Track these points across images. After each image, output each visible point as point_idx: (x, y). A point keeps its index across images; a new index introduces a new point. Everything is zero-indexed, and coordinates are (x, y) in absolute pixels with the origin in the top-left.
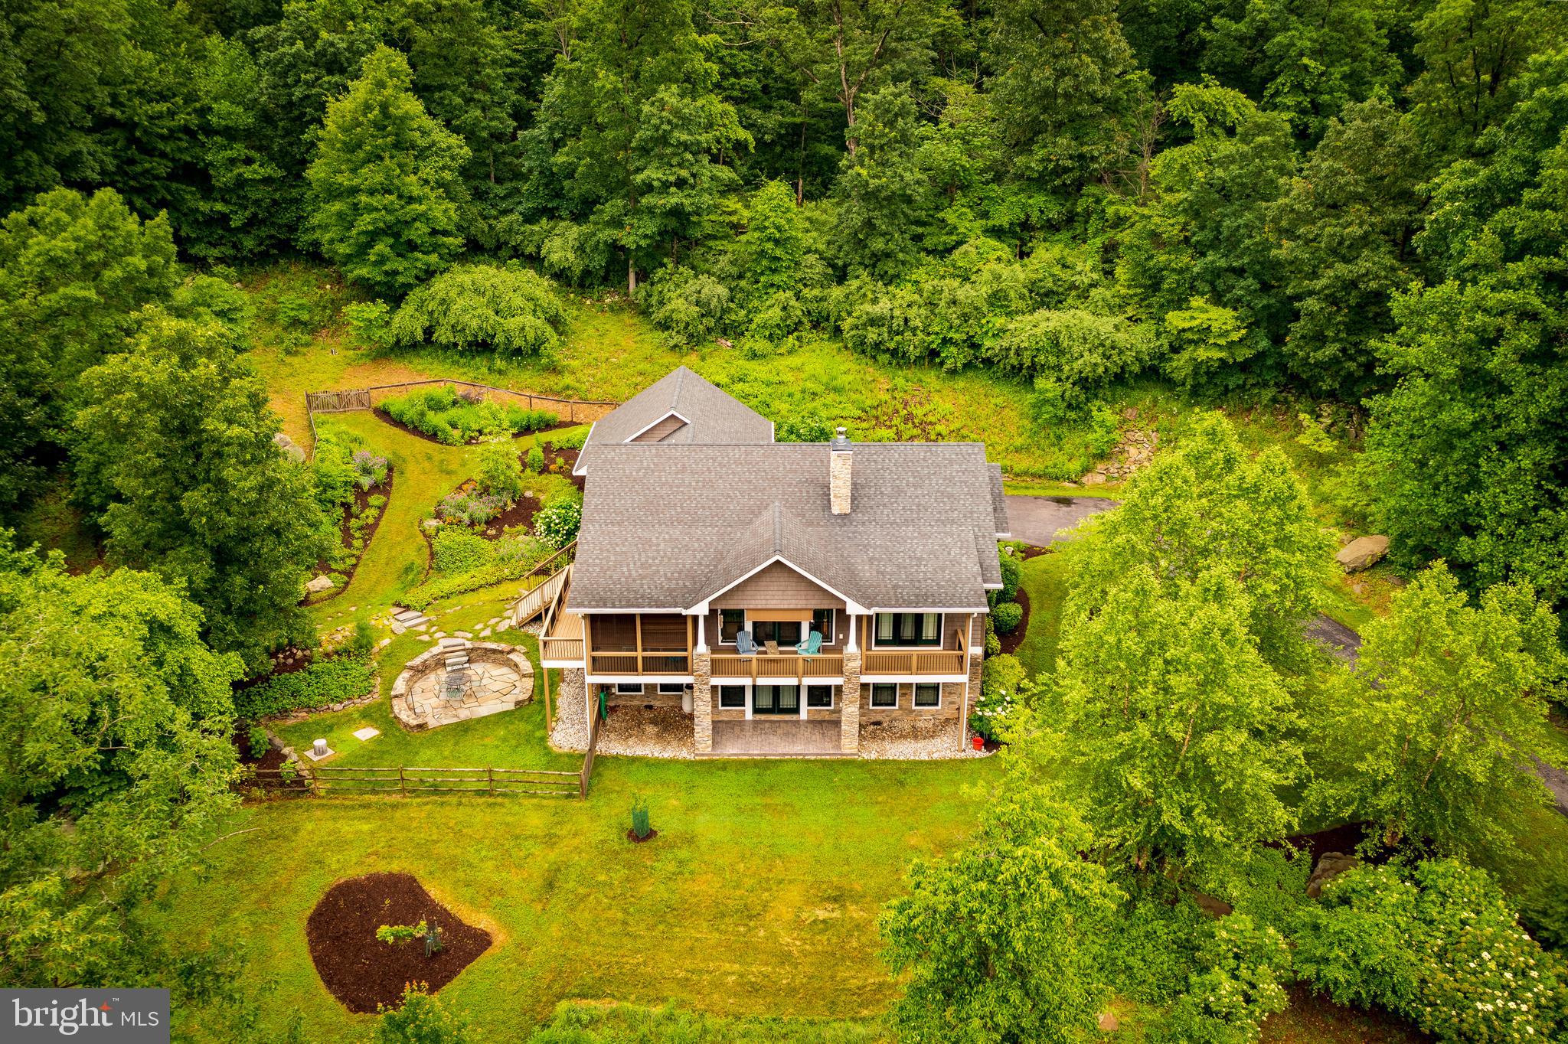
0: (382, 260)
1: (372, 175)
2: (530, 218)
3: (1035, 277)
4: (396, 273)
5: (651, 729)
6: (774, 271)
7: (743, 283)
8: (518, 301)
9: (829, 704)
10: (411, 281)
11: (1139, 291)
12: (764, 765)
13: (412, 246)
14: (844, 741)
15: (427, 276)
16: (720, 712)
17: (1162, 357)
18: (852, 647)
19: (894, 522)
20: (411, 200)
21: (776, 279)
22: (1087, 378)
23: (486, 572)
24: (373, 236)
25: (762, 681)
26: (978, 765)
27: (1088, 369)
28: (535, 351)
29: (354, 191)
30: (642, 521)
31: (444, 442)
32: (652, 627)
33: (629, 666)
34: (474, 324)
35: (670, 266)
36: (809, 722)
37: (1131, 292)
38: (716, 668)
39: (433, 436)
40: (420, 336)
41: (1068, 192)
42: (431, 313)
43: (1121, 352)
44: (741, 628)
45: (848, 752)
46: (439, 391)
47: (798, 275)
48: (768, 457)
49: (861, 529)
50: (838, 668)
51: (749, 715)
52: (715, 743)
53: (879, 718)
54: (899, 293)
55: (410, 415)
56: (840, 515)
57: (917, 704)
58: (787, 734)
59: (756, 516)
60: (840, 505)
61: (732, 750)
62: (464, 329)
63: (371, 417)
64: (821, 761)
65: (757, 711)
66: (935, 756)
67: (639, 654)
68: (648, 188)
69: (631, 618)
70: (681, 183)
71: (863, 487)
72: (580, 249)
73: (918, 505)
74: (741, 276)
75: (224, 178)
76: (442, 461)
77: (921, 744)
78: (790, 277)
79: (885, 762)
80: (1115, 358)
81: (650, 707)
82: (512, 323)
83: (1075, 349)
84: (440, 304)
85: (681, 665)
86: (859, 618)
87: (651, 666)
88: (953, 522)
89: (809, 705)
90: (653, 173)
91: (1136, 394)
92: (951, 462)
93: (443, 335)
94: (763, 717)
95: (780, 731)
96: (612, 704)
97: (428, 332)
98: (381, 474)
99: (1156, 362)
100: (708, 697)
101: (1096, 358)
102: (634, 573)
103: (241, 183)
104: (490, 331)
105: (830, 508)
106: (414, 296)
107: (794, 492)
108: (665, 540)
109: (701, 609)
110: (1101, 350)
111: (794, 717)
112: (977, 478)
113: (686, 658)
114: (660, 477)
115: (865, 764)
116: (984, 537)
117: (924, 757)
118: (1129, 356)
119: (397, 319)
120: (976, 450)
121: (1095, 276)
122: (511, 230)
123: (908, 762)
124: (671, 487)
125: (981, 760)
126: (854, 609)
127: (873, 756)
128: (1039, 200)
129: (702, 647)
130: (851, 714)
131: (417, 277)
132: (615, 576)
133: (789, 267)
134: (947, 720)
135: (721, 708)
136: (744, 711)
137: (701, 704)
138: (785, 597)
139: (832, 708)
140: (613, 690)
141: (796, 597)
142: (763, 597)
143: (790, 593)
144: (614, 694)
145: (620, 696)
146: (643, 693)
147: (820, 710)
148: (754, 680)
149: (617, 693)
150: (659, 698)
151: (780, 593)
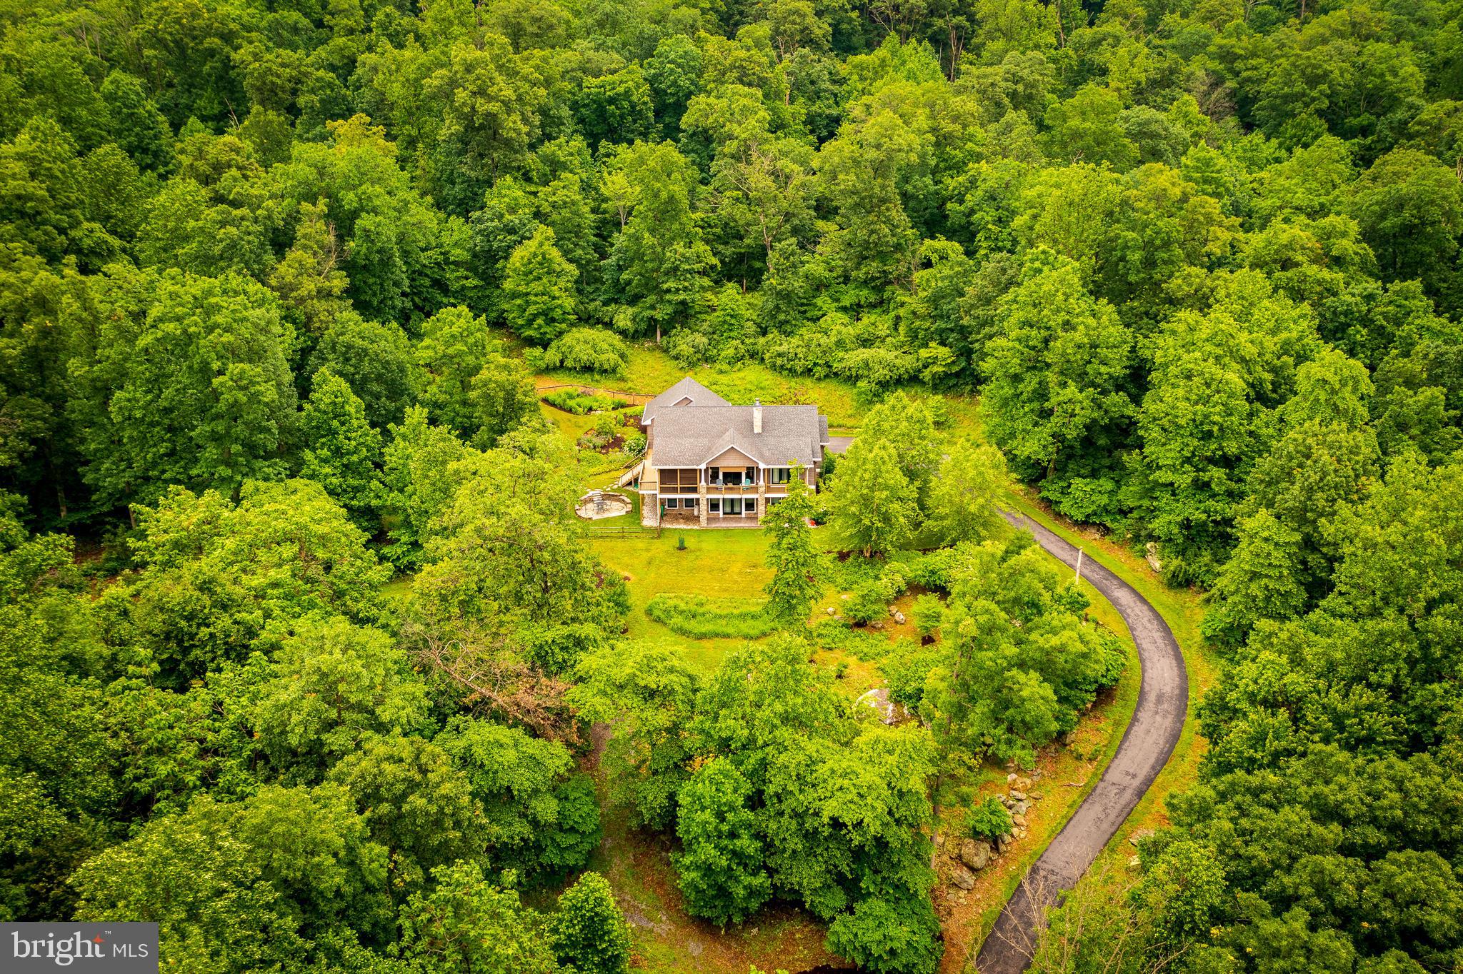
0: (540, 327)
1: (536, 287)
2: (605, 304)
3: (860, 332)
4: (546, 333)
5: (682, 521)
6: (731, 330)
7: (715, 336)
8: (605, 346)
9: (752, 512)
10: (553, 337)
11: (909, 339)
12: (728, 530)
13: (553, 320)
14: (759, 522)
15: (560, 334)
16: (709, 514)
17: (919, 371)
18: (761, 483)
19: (780, 436)
20: (554, 298)
21: (732, 334)
22: (882, 381)
23: (604, 467)
24: (535, 316)
25: (727, 496)
27: (883, 377)
28: (614, 371)
29: (527, 294)
30: (678, 436)
31: (575, 413)
32: (684, 474)
33: (674, 490)
34: (585, 358)
35: (679, 328)
36: (746, 518)
37: (905, 339)
38: (709, 490)
39: (570, 411)
40: (558, 364)
41: (879, 289)
42: (563, 353)
43: (898, 369)
44: (718, 481)
46: (570, 390)
47: (743, 332)
48: (728, 411)
49: (765, 438)
50: (755, 490)
51: (721, 515)
52: (708, 524)
55: (559, 401)
56: (757, 433)
58: (737, 521)
59: (724, 434)
60: (757, 429)
61: (714, 525)
62: (579, 361)
64: (749, 528)
65: (724, 513)
67: (678, 486)
68: (668, 291)
69: (675, 471)
70: (685, 289)
71: (766, 422)
72: (634, 320)
73: (789, 429)
74: (714, 333)
75: (455, 286)
76: (576, 422)
78: (739, 333)
80: (896, 372)
81: (681, 514)
82: (603, 357)
83: (876, 367)
84: (568, 348)
85: (695, 490)
86: (764, 470)
87: (684, 490)
88: (803, 436)
89: (746, 511)
90: (671, 284)
91: (906, 388)
92: (803, 413)
93: (569, 363)
94: (727, 516)
95: (733, 520)
97: (562, 362)
99: (915, 373)
100: (705, 502)
101: (886, 372)
102: (676, 454)
103: (463, 288)
104: (592, 361)
105: (753, 431)
106: (554, 344)
107: (738, 425)
108: (688, 443)
109: (703, 467)
110: (888, 368)
111: (739, 516)
112: (814, 420)
113: (697, 487)
114: (685, 419)
116: (815, 441)
118: (902, 371)
119: (546, 356)
120: (814, 408)
121: (889, 332)
122: (596, 310)
124: (689, 423)
126: (762, 466)
128: (865, 292)
129: (703, 482)
130: (763, 509)
131: (556, 335)
132: (669, 455)
133: (738, 328)
135: (710, 512)
136: (719, 513)
137: (702, 505)
138: (735, 463)
139: (754, 513)
140: (666, 507)
141: (740, 462)
142: (726, 463)
143: (737, 461)
144: (666, 509)
145: (669, 510)
146: (677, 508)
147: (749, 514)
148: (724, 496)
149: (668, 508)
150: (684, 510)
151: (733, 461)
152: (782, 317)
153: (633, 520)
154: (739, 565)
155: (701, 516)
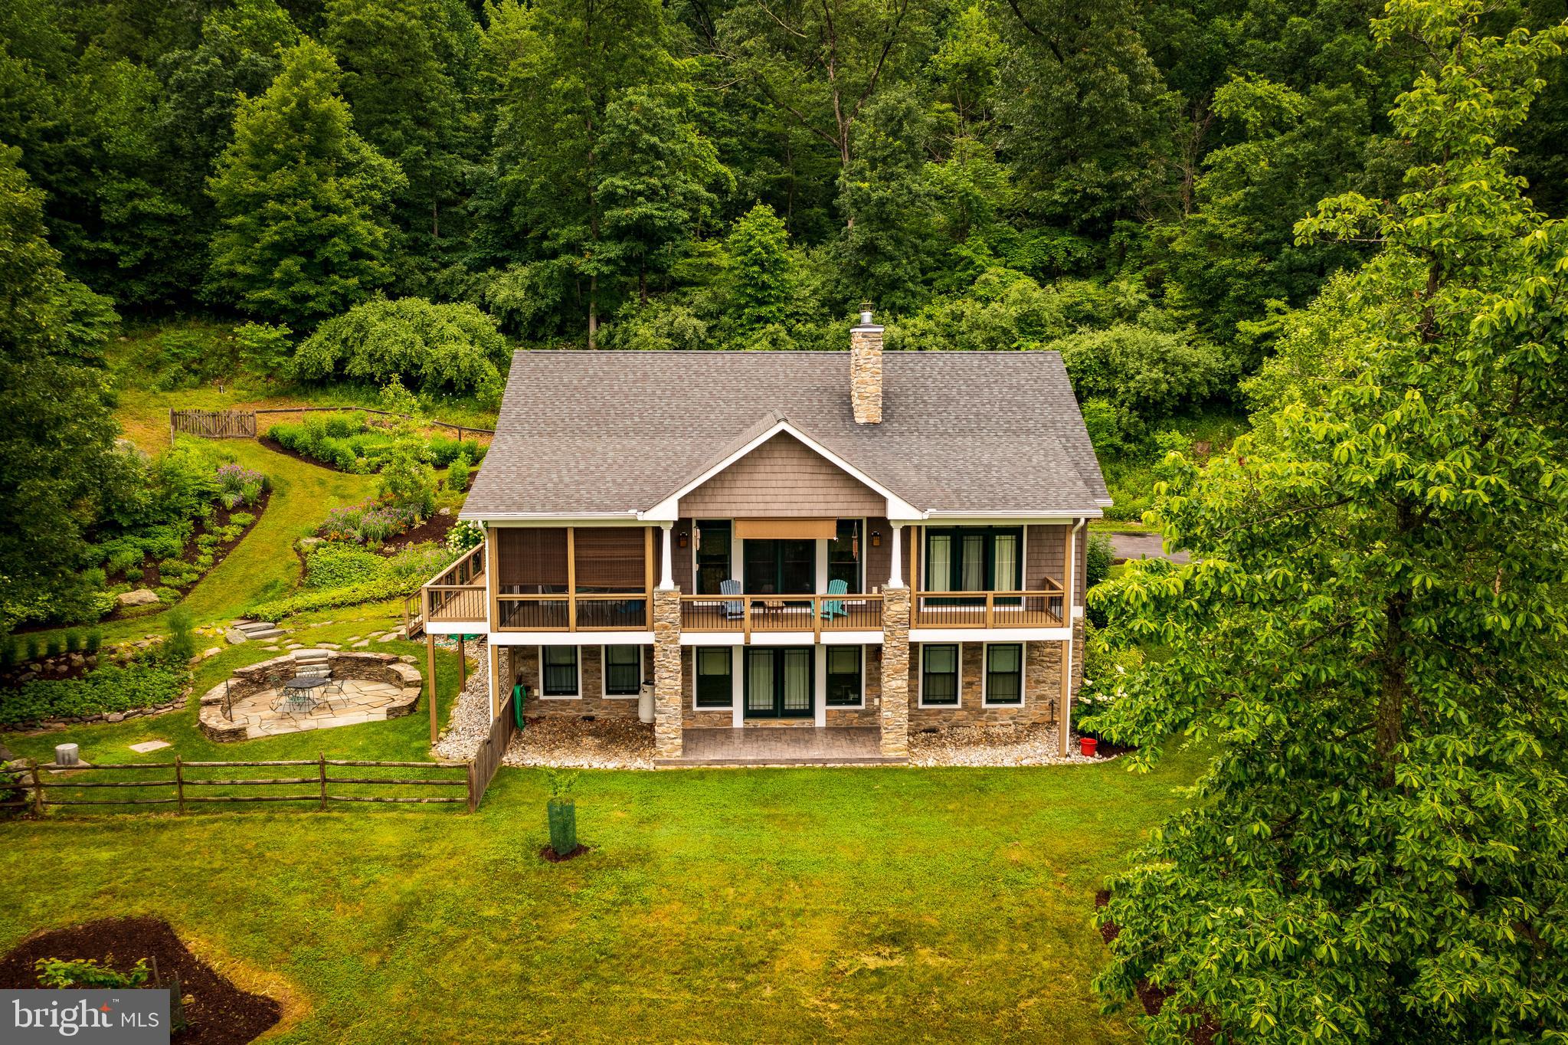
0: (287, 282)
1: (282, 179)
2: (476, 267)
3: (1070, 301)
4: (307, 298)
5: (588, 741)
6: (762, 302)
7: (725, 319)
8: (452, 329)
9: (859, 703)
10: (323, 308)
11: (1197, 311)
12: (763, 773)
13: (328, 267)
14: (887, 737)
15: (343, 303)
16: (694, 716)
18: (896, 581)
19: (946, 432)
20: (330, 209)
21: (764, 311)
22: (1147, 398)
23: (378, 585)
24: (282, 249)
25: (759, 639)
26: (1094, 771)
27: (1148, 387)
28: (470, 389)
29: (261, 199)
30: (584, 432)
31: (346, 468)
32: (591, 553)
33: (557, 617)
34: (396, 349)
35: (637, 300)
36: (828, 729)
37: (1187, 313)
38: (690, 615)
39: (331, 462)
40: (329, 366)
41: (1095, 231)
42: (345, 341)
43: (1186, 369)
44: (727, 576)
45: (893, 755)
46: (338, 416)
47: (789, 309)
48: (763, 365)
49: (897, 439)
50: (873, 613)
51: (738, 722)
52: (685, 749)
53: (933, 723)
54: (910, 322)
55: (304, 438)
56: (867, 425)
57: (988, 701)
58: (797, 741)
59: (748, 426)
60: (866, 411)
61: (709, 755)
62: (382, 356)
63: (254, 445)
64: (852, 770)
65: (749, 714)
66: (1025, 763)
67: (572, 596)
68: (612, 199)
69: (557, 534)
70: (652, 195)
71: (897, 396)
73: (977, 415)
74: (722, 312)
75: (114, 214)
76: (338, 487)
77: (1001, 751)
78: (780, 310)
79: (950, 769)
80: (1181, 376)
81: (591, 719)
82: (441, 352)
83: (1131, 365)
84: (356, 330)
85: (634, 615)
86: (906, 531)
87: (591, 617)
88: (1028, 432)
89: (828, 703)
90: (618, 182)
91: (1205, 425)
92: (1017, 370)
93: (358, 366)
94: (760, 723)
95: (784, 738)
96: (534, 715)
97: (340, 363)
98: (252, 490)
99: (1227, 387)
100: (676, 663)
101: (1157, 373)
102: (567, 480)
103: (137, 217)
104: (415, 361)
105: (853, 417)
106: (324, 329)
107: (800, 401)
108: (614, 449)
109: (667, 512)
110: (1161, 366)
111: (806, 723)
113: (643, 603)
114: (611, 386)
115: (918, 772)
116: (1075, 447)
117: (1008, 763)
118: (1196, 374)
119: (301, 349)
120: (1049, 358)
121: (1143, 297)
122: (452, 281)
123: (985, 768)
124: (627, 396)
125: (1097, 765)
126: (899, 511)
127: (931, 763)
128: (1064, 240)
129: (667, 582)
130: (896, 692)
131: (332, 305)
132: (538, 482)
133: (778, 299)
134: (1035, 725)
135: (695, 708)
136: (731, 713)
137: (665, 675)
138: (793, 499)
139: (863, 707)
140: (536, 693)
141: (810, 498)
142: (760, 499)
143: (801, 491)
144: (537, 698)
145: (546, 702)
146: (580, 697)
147: (845, 712)
148: (747, 638)
149: (542, 697)
150: (604, 704)
151: (786, 491)
152: (884, 268)
153: (405, 738)
154: (824, 932)
155: (661, 725)
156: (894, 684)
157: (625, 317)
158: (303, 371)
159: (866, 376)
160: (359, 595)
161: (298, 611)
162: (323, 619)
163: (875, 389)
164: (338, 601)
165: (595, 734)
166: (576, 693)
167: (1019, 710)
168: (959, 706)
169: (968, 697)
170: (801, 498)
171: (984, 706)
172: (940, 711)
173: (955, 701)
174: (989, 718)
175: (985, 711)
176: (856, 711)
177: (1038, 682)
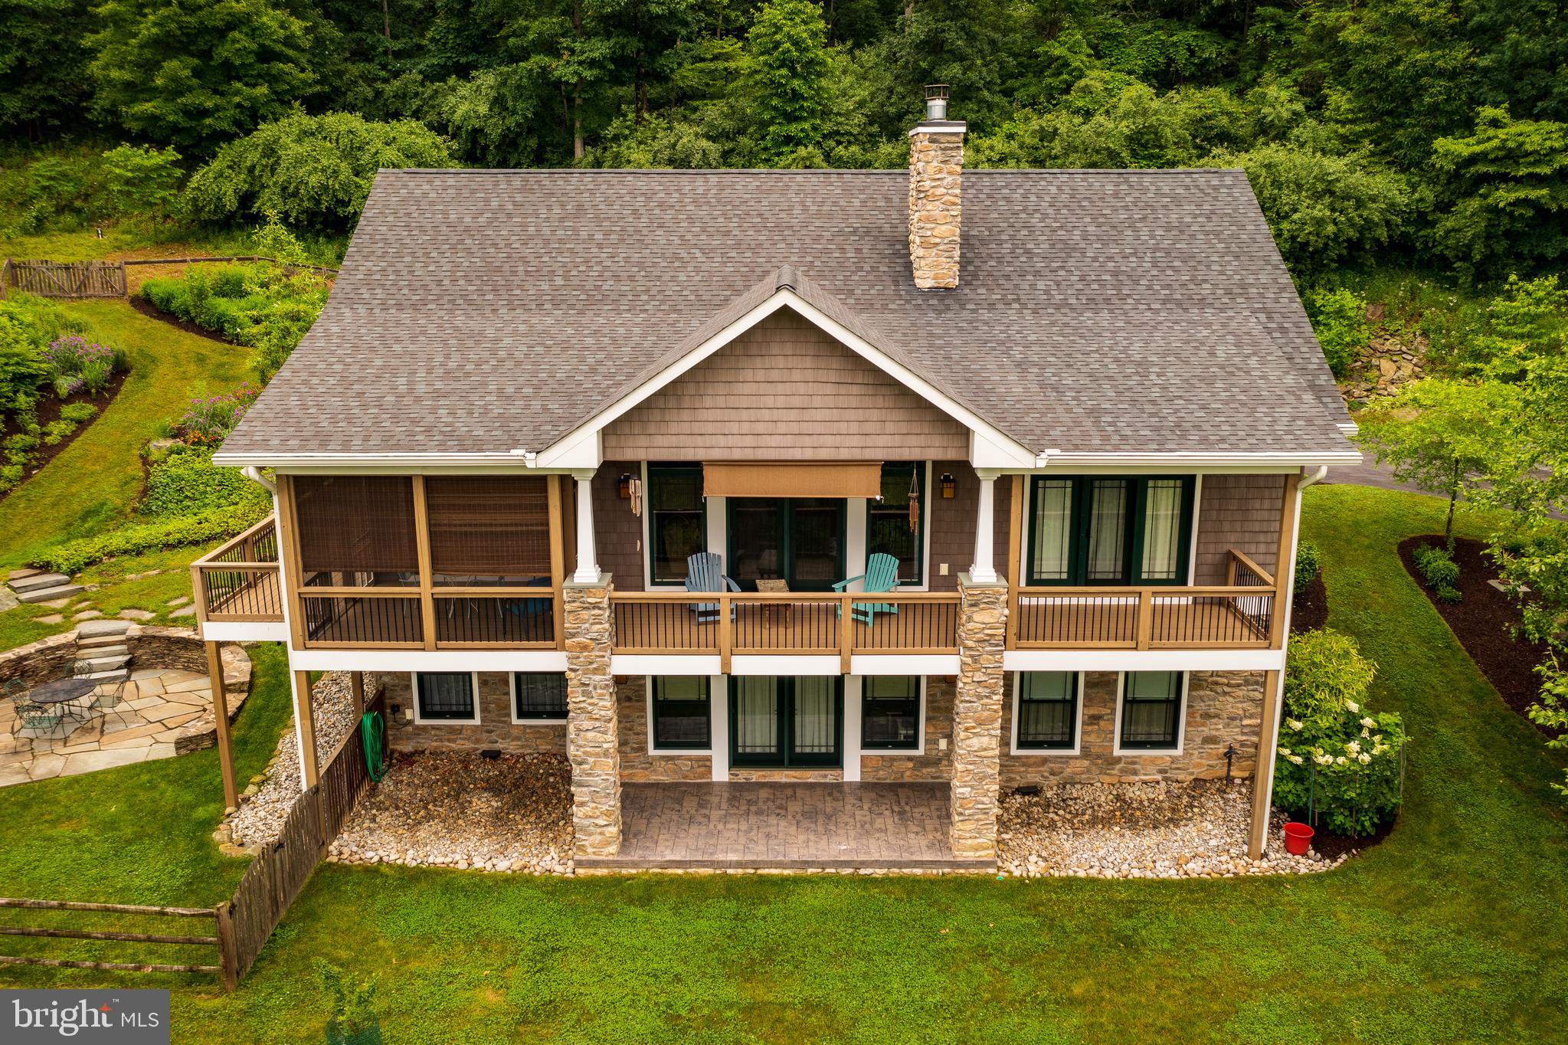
0: (177, 89)
2: (433, 76)
3: (1199, 114)
4: (204, 113)
5: (483, 804)
6: (791, 118)
7: (744, 141)
8: (390, 154)
9: (914, 745)
10: (225, 125)
11: (1370, 126)
14: (960, 828)
15: (250, 118)
16: (650, 763)
17: (1422, 220)
18: (983, 571)
19: (1064, 303)
21: (793, 129)
22: (1305, 245)
24: (163, 49)
25: (746, 665)
26: (1316, 895)
27: (1309, 229)
30: (470, 303)
31: (237, 341)
32: (457, 518)
34: (313, 180)
35: (631, 116)
36: (864, 786)
37: (1358, 128)
38: (626, 627)
39: (217, 330)
40: (231, 203)
42: (251, 170)
43: (1360, 204)
44: (700, 546)
45: (970, 856)
47: (828, 127)
48: (769, 192)
49: (985, 315)
50: (945, 627)
51: (721, 772)
52: (628, 835)
53: (1032, 777)
54: (985, 143)
56: (934, 291)
57: (1125, 745)
58: (812, 815)
59: (739, 293)
60: (932, 268)
61: (671, 852)
62: (297, 188)
63: (123, 307)
64: (900, 880)
65: (737, 760)
66: (1195, 868)
67: (425, 589)
69: (397, 486)
71: (984, 242)
72: (497, 98)
73: (1115, 274)
74: (741, 131)
76: (222, 365)
77: (1150, 839)
78: (815, 128)
79: (1070, 883)
80: (1353, 214)
81: (493, 755)
83: (1284, 198)
84: (265, 155)
85: (534, 623)
86: (1004, 483)
87: (455, 623)
88: (1202, 303)
89: (865, 745)
91: (1380, 281)
92: (1177, 201)
94: (755, 775)
95: (794, 807)
96: (407, 748)
97: (246, 199)
98: (96, 371)
99: (1411, 230)
100: (606, 705)
101: (1321, 211)
102: (421, 388)
104: (340, 195)
105: (911, 277)
106: (228, 147)
107: (826, 251)
108: (515, 333)
109: (583, 449)
110: (1327, 200)
111: (829, 776)
112: (1243, 227)
113: (548, 603)
114: (524, 226)
115: (1017, 889)
116: (1283, 330)
117: (1166, 870)
118: (1373, 212)
119: (196, 178)
120: (1228, 180)
121: (1299, 107)
122: (405, 95)
123: (1128, 883)
124: (547, 242)
125: (1318, 878)
126: (992, 454)
127: (1035, 868)
128: (1185, 36)
129: (587, 571)
130: (978, 755)
131: (238, 123)
132: (371, 392)
133: (812, 113)
134: (1198, 782)
135: (652, 751)
136: (709, 759)
137: (587, 725)
138: (806, 428)
139: (921, 751)
140: (409, 715)
141: (835, 428)
142: (746, 428)
143: (819, 415)
144: (410, 722)
145: (424, 728)
146: (477, 721)
147: (893, 759)
148: (726, 664)
149: (419, 722)
150: (515, 732)
151: (793, 415)
152: (952, 71)
153: (188, 797)
155: (582, 804)
156: (976, 743)
157: (616, 138)
158: (198, 210)
159: (934, 209)
160: (206, 529)
161: (111, 555)
162: (148, 567)
163: (949, 231)
164: (171, 539)
165: (494, 788)
166: (470, 715)
167: (1174, 759)
168: (1077, 751)
169: (1092, 738)
170: (818, 428)
171: (1117, 752)
172: (1045, 760)
173: (1070, 744)
174: (1123, 771)
175: (1119, 760)
176: (910, 759)
177: (1207, 716)
